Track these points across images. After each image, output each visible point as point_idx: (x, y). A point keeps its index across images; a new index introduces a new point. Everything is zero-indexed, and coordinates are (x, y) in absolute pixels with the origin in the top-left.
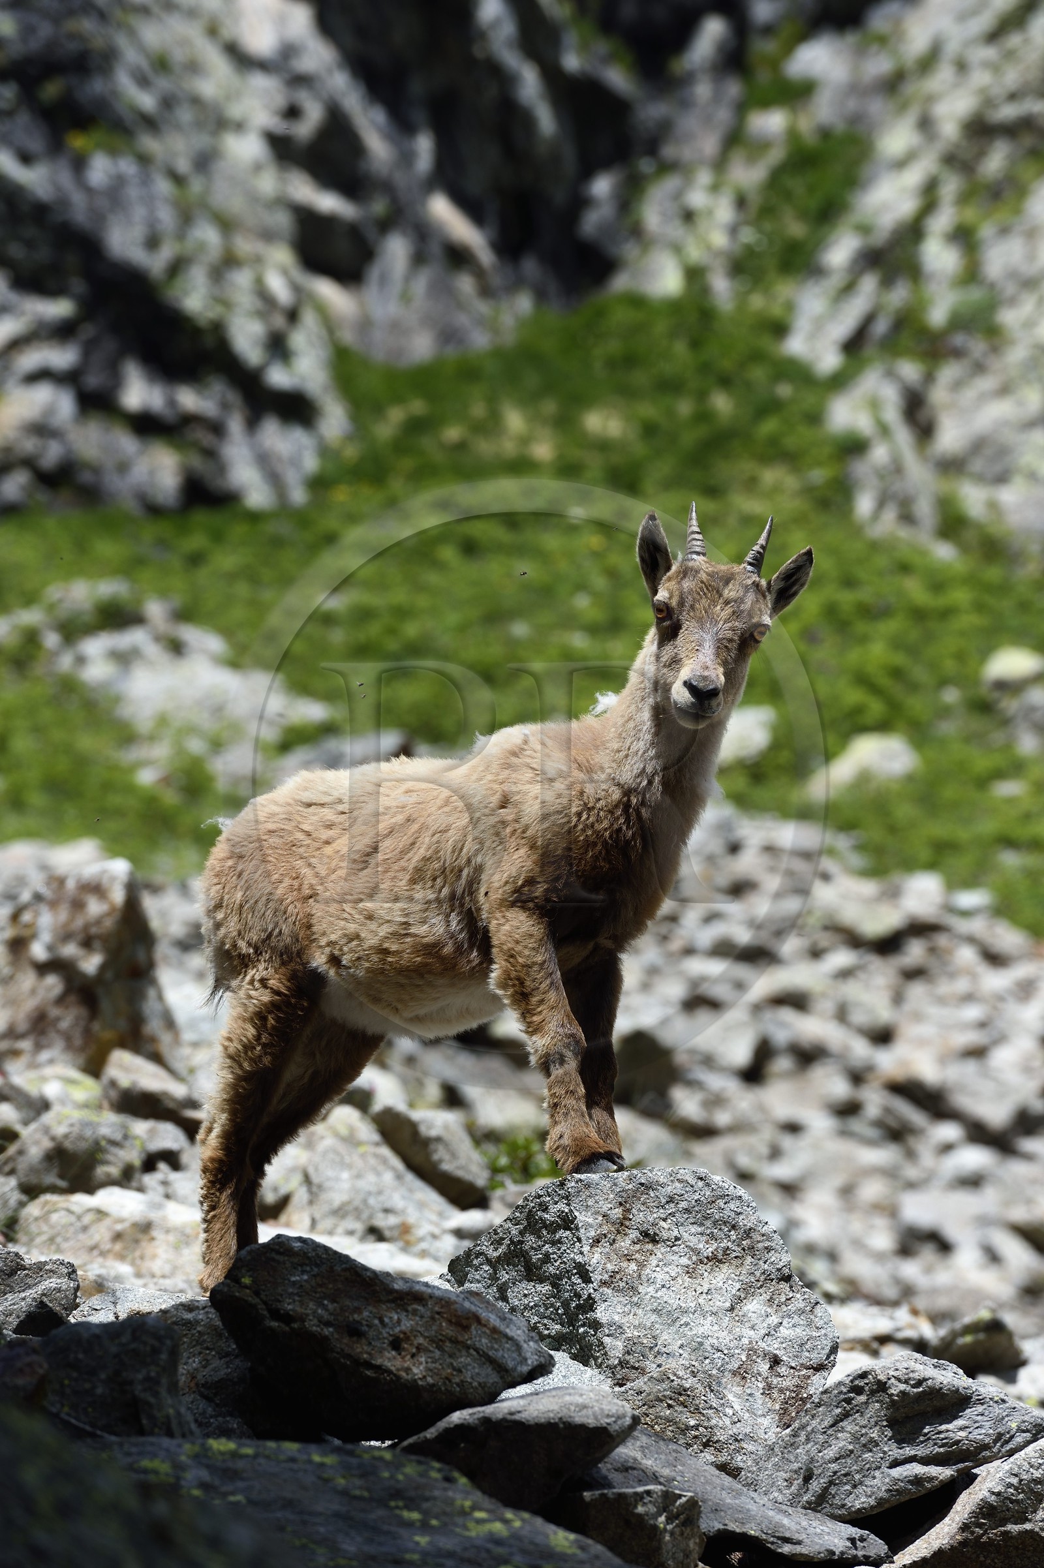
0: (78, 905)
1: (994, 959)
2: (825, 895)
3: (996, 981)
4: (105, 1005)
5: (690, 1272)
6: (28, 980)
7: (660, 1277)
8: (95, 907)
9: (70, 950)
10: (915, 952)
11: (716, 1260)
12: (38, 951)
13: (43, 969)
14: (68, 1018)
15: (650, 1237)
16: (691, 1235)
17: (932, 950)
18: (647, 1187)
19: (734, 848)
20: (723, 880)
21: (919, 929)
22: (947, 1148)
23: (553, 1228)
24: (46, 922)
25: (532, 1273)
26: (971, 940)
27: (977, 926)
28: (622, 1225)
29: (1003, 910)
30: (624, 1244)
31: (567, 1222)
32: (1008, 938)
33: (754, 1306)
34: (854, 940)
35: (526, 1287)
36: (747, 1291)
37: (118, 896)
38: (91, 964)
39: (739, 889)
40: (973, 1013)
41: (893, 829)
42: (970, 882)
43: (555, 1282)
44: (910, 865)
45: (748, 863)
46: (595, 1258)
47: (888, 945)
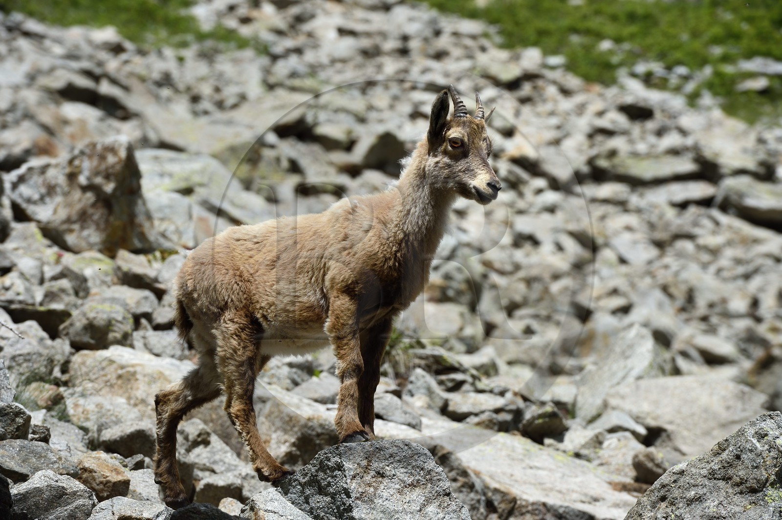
0: (102, 158)
1: (566, 92)
2: (483, 59)
3: (566, 104)
4: (116, 208)
5: (400, 492)
6: (77, 194)
7: (385, 494)
8: (111, 159)
9: (98, 180)
10: (526, 89)
11: (413, 486)
12: (82, 180)
13: (85, 189)
14: (98, 214)
15: (381, 475)
16: (401, 473)
17: (535, 88)
18: (380, 449)
19: (438, 33)
20: (431, 51)
21: (529, 77)
22: (539, 191)
23: (333, 469)
24: (87, 165)
25: (322, 491)
26: (554, 82)
27: (557, 75)
28: (366, 469)
29: (571, 67)
30: (368, 478)
31: (340, 467)
32: (573, 81)
33: (431, 509)
34: (497, 82)
35: (318, 498)
36: (428, 501)
37: (123, 154)
38: (109, 187)
39: (440, 56)
40: (554, 121)
41: (517, 24)
42: (555, 52)
43: (333, 496)
44: (527, 43)
45: (444, 42)
46: (353, 486)
47: (512, 85)
